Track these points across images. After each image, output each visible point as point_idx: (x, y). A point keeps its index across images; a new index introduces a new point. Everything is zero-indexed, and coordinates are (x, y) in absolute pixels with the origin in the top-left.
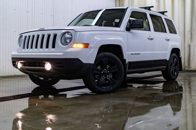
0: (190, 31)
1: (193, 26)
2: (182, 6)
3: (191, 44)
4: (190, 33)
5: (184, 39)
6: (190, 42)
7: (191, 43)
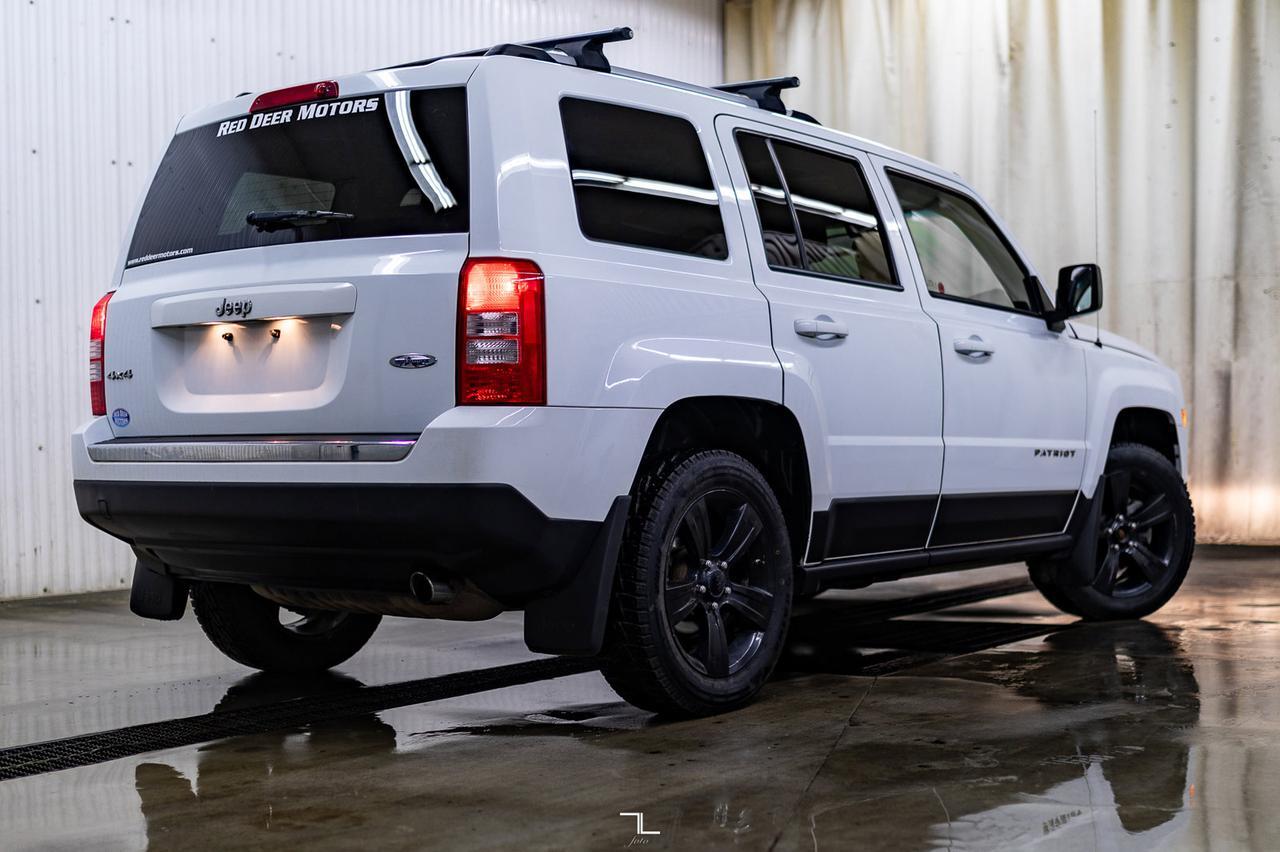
0: (1226, 277)
1: (1249, 246)
2: (1174, 102)
3: (1235, 368)
4: (1229, 294)
5: (1186, 329)
6: (1226, 352)
7: (1236, 358)
